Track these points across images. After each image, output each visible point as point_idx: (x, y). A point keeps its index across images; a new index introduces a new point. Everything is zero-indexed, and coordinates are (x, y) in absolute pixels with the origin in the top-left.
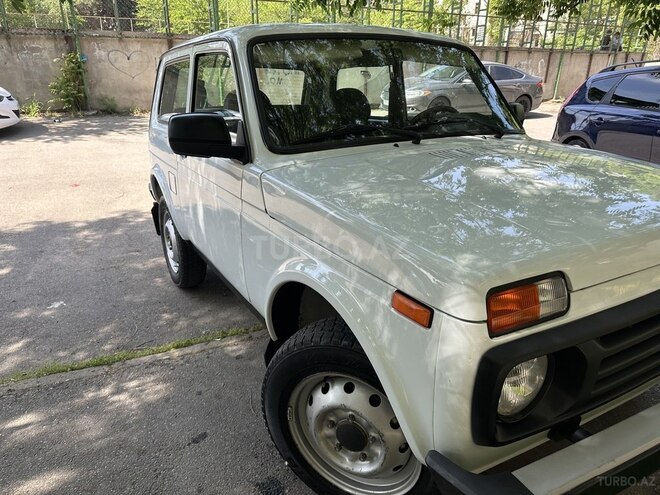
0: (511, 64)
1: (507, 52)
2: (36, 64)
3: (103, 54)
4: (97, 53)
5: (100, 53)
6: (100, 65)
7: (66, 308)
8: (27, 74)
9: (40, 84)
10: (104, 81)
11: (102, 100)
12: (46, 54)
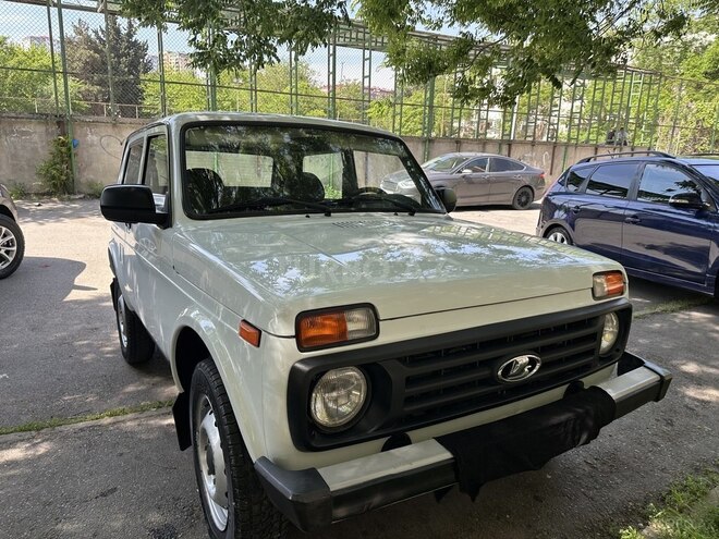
0: (514, 157)
1: (510, 145)
2: (24, 147)
3: (95, 138)
4: (90, 138)
5: (92, 138)
6: (91, 151)
7: (8, 380)
8: (14, 156)
9: (26, 167)
10: (94, 165)
11: (91, 184)
12: (36, 138)
